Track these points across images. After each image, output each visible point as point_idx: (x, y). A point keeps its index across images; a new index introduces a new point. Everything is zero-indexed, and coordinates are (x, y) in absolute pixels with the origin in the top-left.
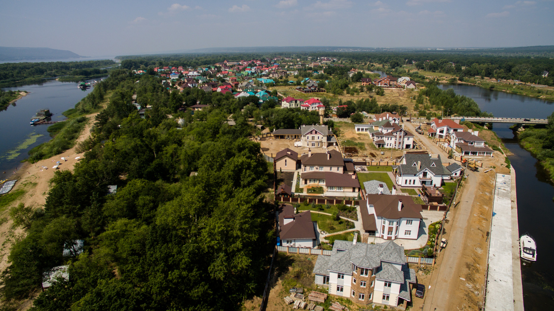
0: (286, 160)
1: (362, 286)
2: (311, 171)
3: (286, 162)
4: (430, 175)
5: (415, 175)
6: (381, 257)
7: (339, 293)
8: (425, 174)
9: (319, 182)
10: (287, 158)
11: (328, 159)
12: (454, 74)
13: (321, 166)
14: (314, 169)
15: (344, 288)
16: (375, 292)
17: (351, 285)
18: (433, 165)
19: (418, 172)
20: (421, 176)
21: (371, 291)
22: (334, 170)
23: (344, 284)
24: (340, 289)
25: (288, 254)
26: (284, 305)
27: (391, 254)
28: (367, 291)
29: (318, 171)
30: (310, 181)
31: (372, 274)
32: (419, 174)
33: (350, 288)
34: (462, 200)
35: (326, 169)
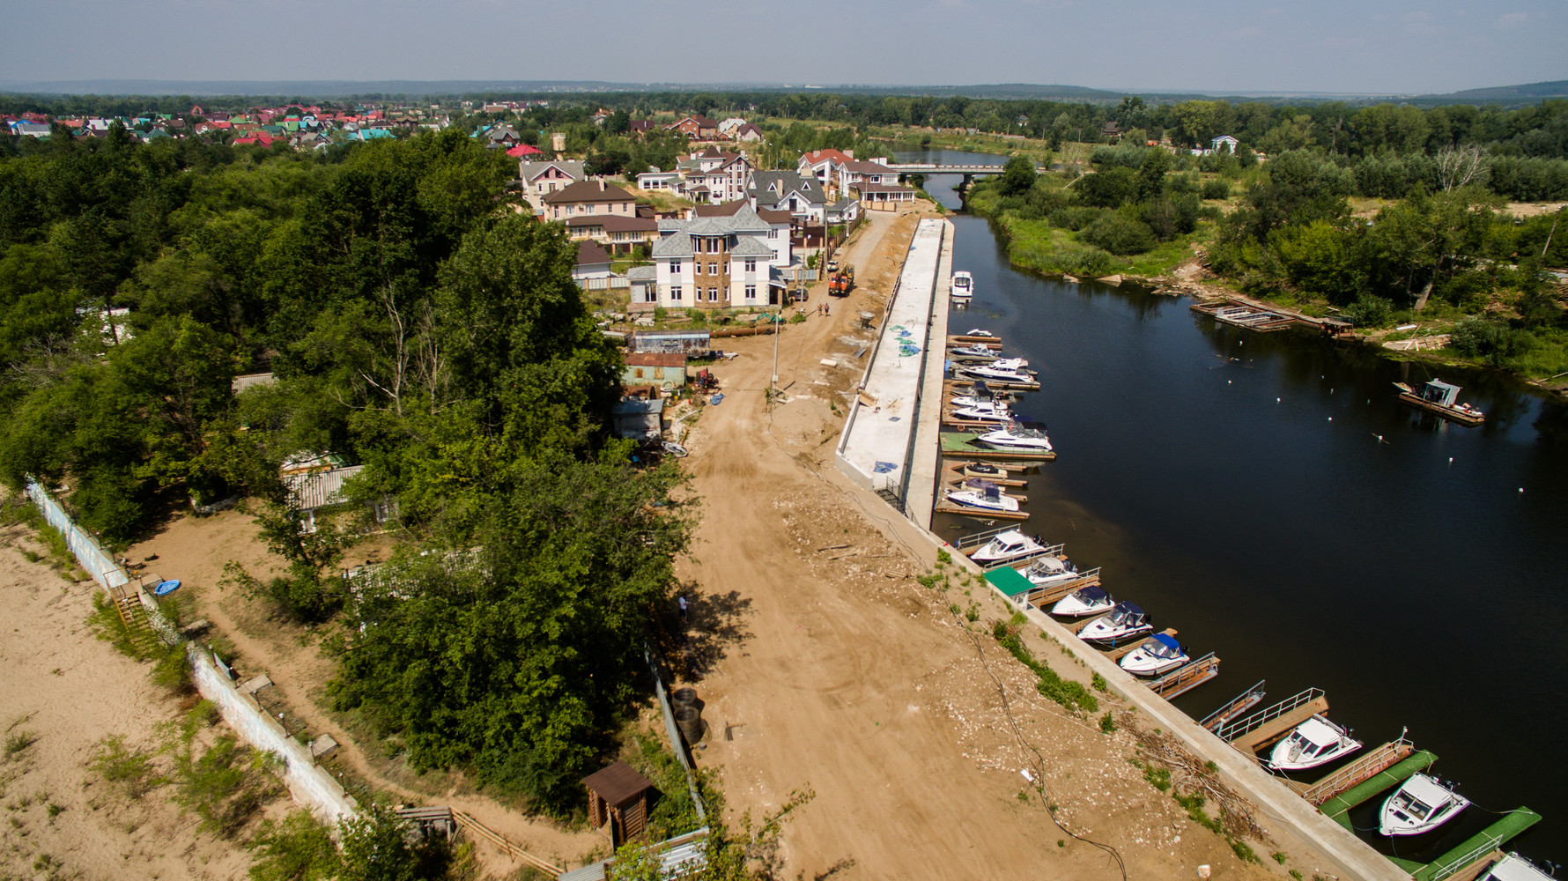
1: (712, 275)
4: (801, 204)
5: (775, 207)
7: (676, 303)
8: (793, 204)
9: (592, 234)
12: (848, 121)
13: (590, 202)
14: (577, 212)
15: (682, 289)
16: (732, 284)
17: (693, 281)
18: (806, 187)
19: (779, 200)
20: (787, 207)
21: (727, 285)
22: (618, 209)
23: (683, 282)
24: (676, 294)
27: (749, 220)
28: (719, 282)
29: (583, 214)
31: (725, 249)
32: (782, 204)
33: (692, 286)
35: (600, 210)
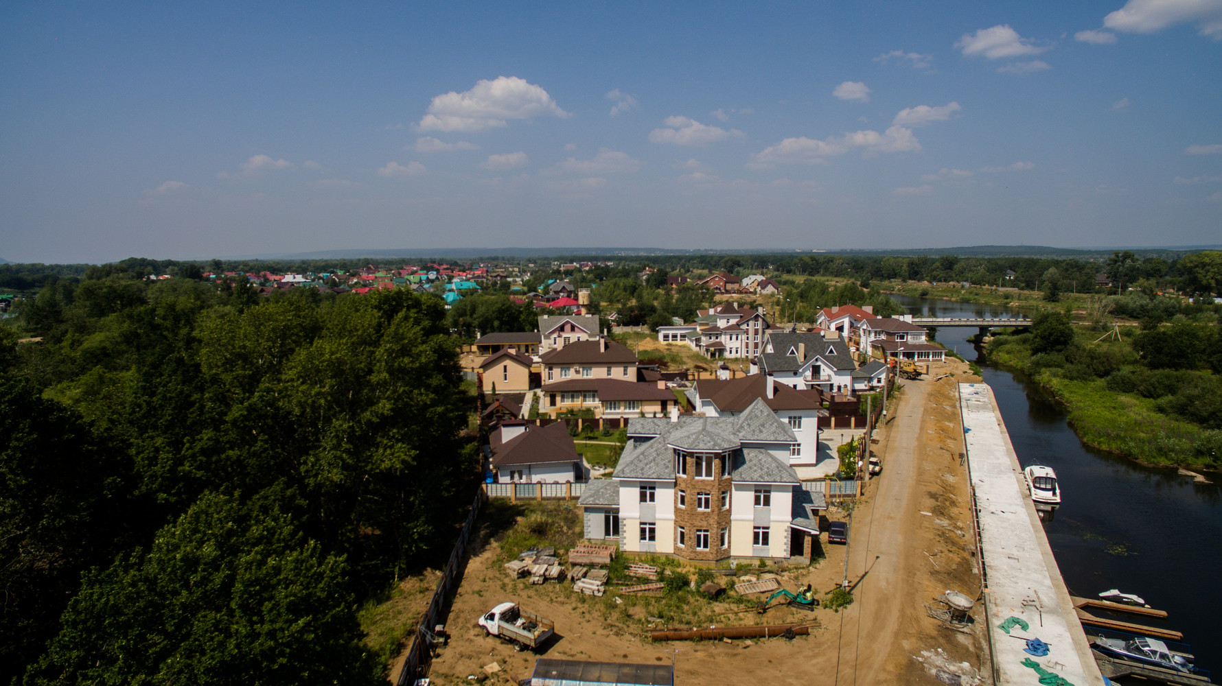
0: (505, 367)
1: (702, 509)
2: (564, 378)
3: (505, 371)
4: (826, 371)
5: (795, 374)
6: (741, 435)
7: (646, 546)
8: (816, 371)
9: (584, 401)
10: (508, 362)
11: (602, 350)
12: (852, 277)
13: (588, 364)
14: (571, 375)
15: (657, 527)
16: (733, 523)
17: (673, 517)
18: (831, 352)
19: (800, 367)
20: (809, 373)
21: (724, 521)
22: (617, 373)
23: (658, 516)
24: (648, 532)
25: (514, 502)
26: (507, 580)
27: (763, 425)
28: (713, 521)
29: (579, 377)
30: (563, 397)
31: (723, 473)
32: (804, 371)
33: (672, 524)
34: (899, 414)
35: (598, 373)
